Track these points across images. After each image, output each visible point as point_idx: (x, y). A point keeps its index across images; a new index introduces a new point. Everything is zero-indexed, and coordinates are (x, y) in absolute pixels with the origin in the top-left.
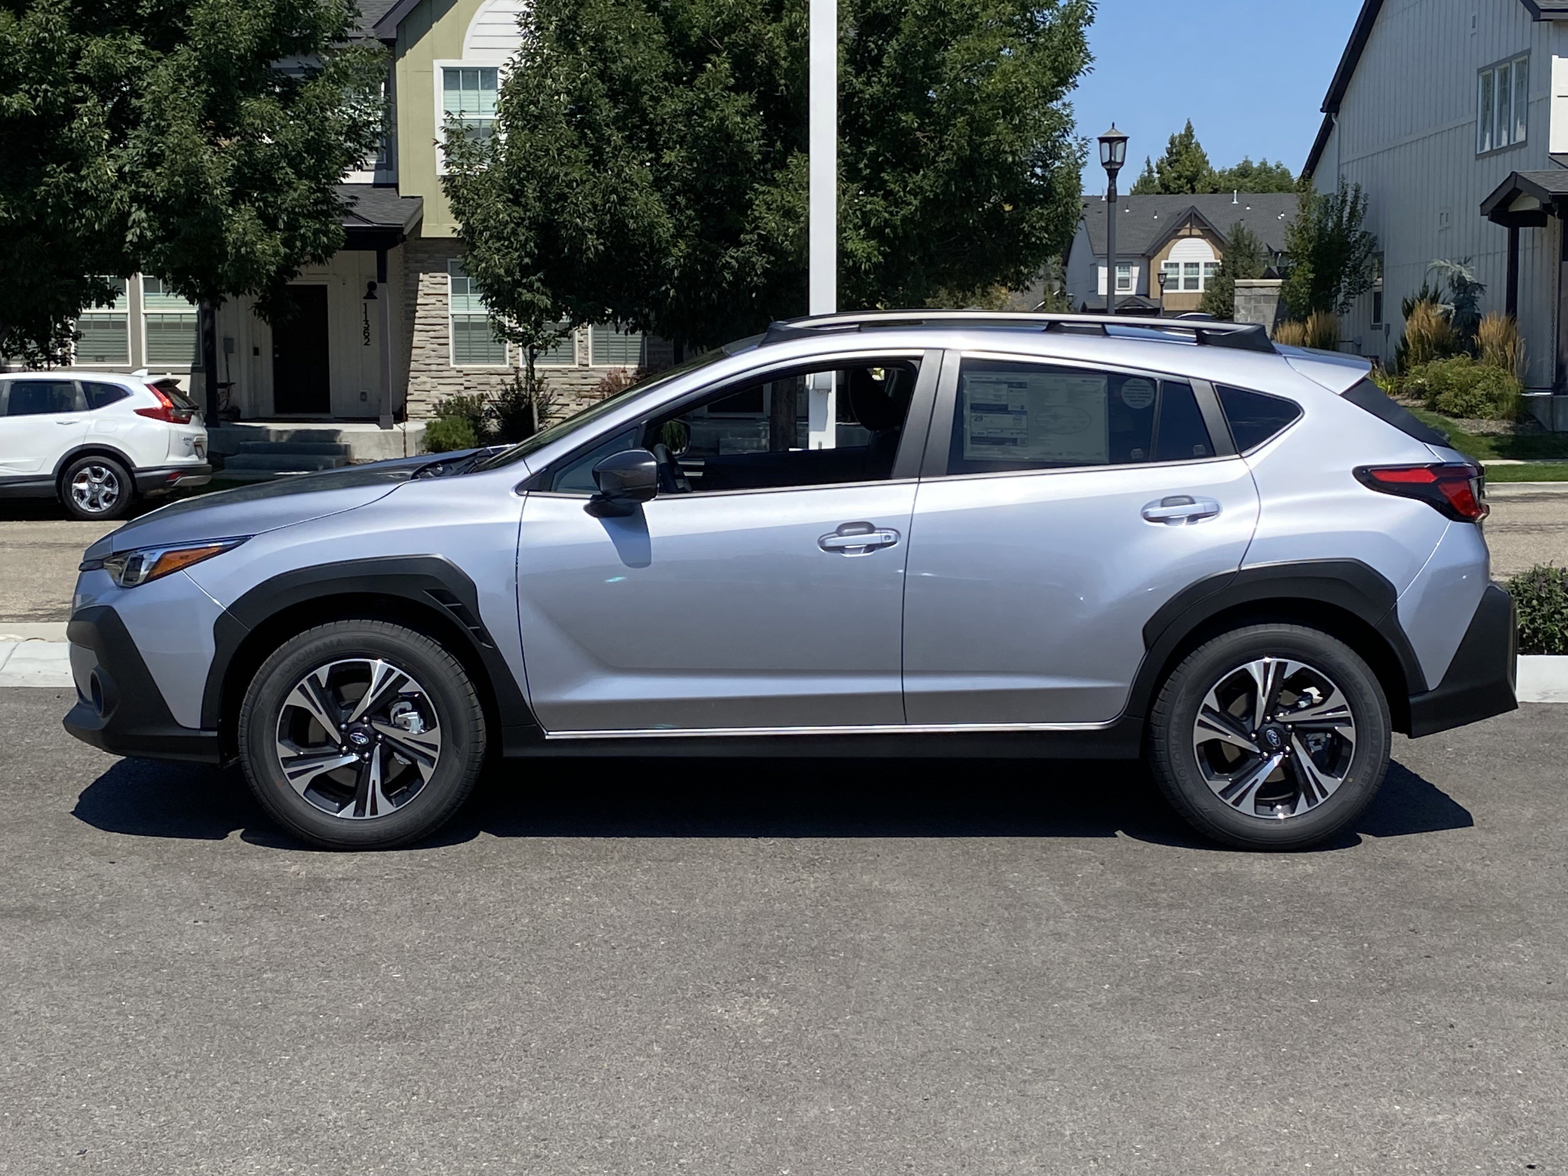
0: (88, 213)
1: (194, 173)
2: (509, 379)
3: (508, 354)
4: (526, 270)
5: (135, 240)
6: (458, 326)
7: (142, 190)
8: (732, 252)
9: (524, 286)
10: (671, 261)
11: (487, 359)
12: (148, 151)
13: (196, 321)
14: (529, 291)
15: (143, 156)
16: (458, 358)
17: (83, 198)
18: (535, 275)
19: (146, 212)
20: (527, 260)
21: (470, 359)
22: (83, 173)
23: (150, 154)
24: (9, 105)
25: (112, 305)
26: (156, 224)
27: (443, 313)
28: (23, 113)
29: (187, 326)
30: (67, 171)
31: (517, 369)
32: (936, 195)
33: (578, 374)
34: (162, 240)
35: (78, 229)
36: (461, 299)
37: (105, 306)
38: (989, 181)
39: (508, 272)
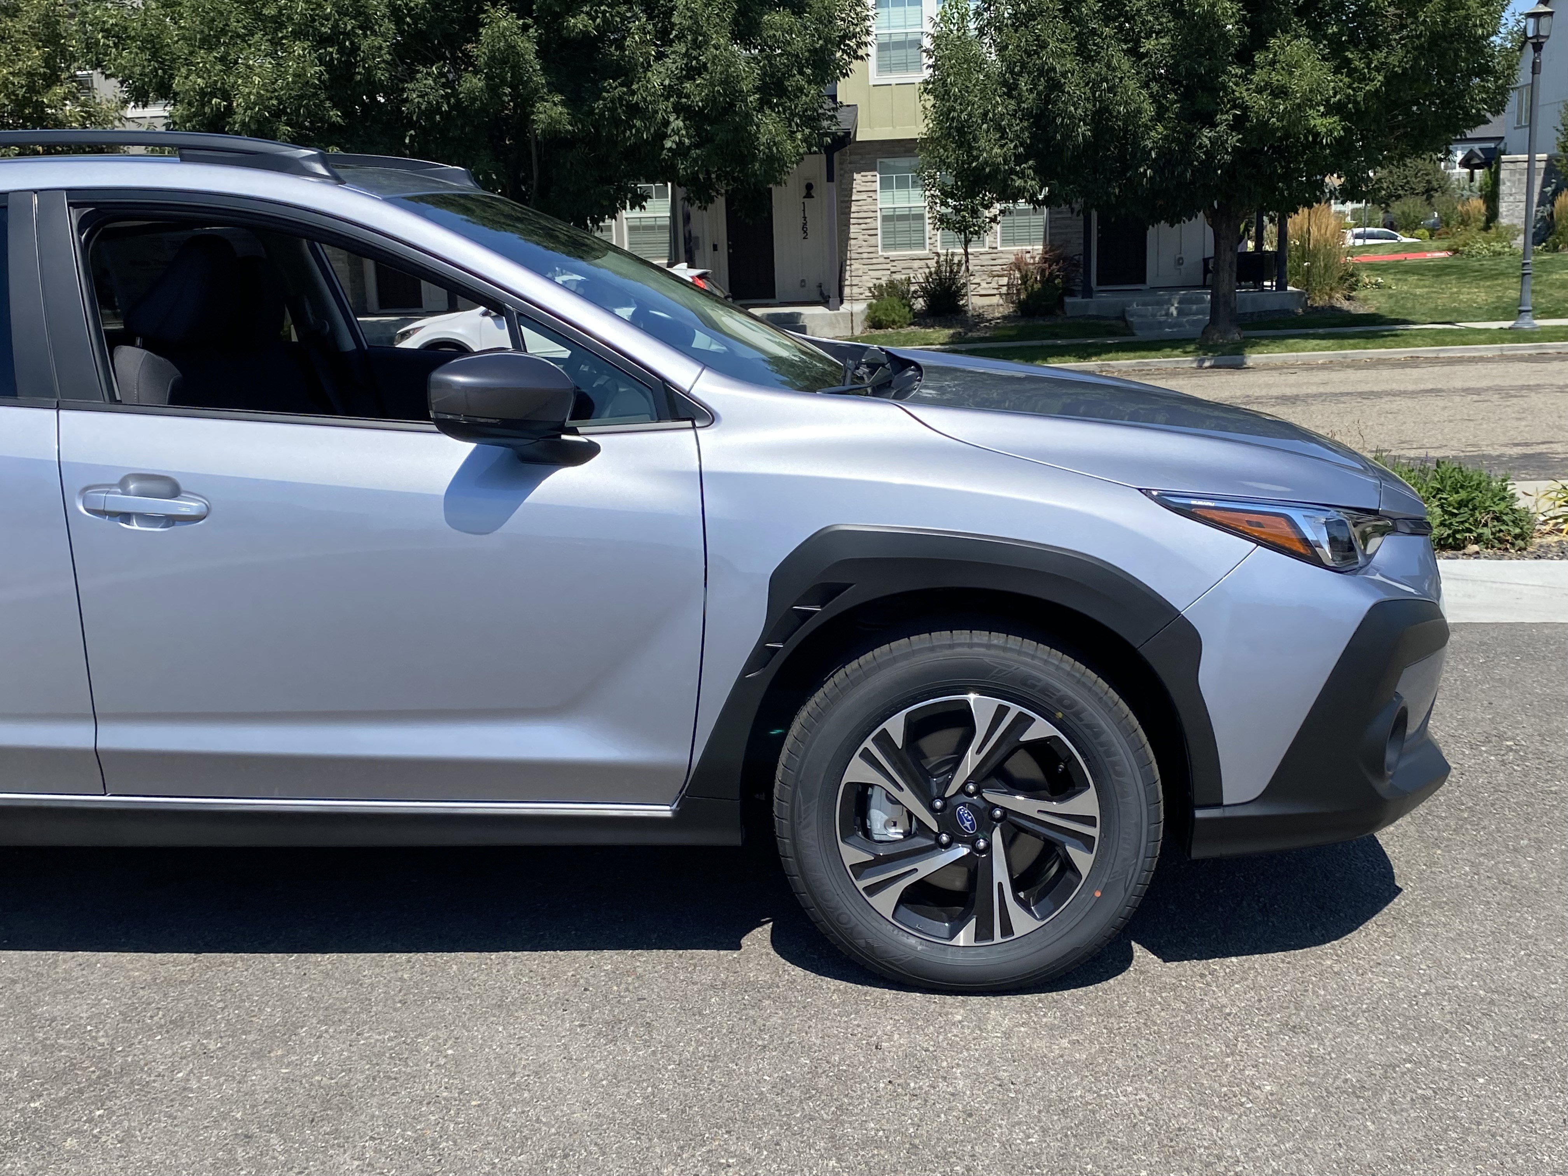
0: (638, 123)
1: (729, 82)
2: (932, 263)
3: (928, 241)
4: (1019, 159)
5: (674, 146)
6: (885, 218)
7: (684, 100)
8: (1206, 132)
9: (1017, 174)
10: (1149, 144)
11: (910, 245)
12: (686, 65)
13: (668, 223)
14: (1019, 178)
15: (682, 69)
16: (885, 247)
17: (634, 110)
18: (1026, 163)
19: (683, 121)
20: (1021, 150)
21: (895, 246)
22: (635, 87)
23: (688, 68)
24: (575, 26)
25: (642, 208)
26: (692, 131)
27: (872, 208)
28: (585, 34)
29: (661, 227)
30: (621, 85)
31: (938, 255)
32: (1405, 70)
33: (989, 256)
34: (697, 146)
35: (629, 138)
36: (888, 194)
37: (637, 208)
38: (1457, 55)
39: (1006, 162)
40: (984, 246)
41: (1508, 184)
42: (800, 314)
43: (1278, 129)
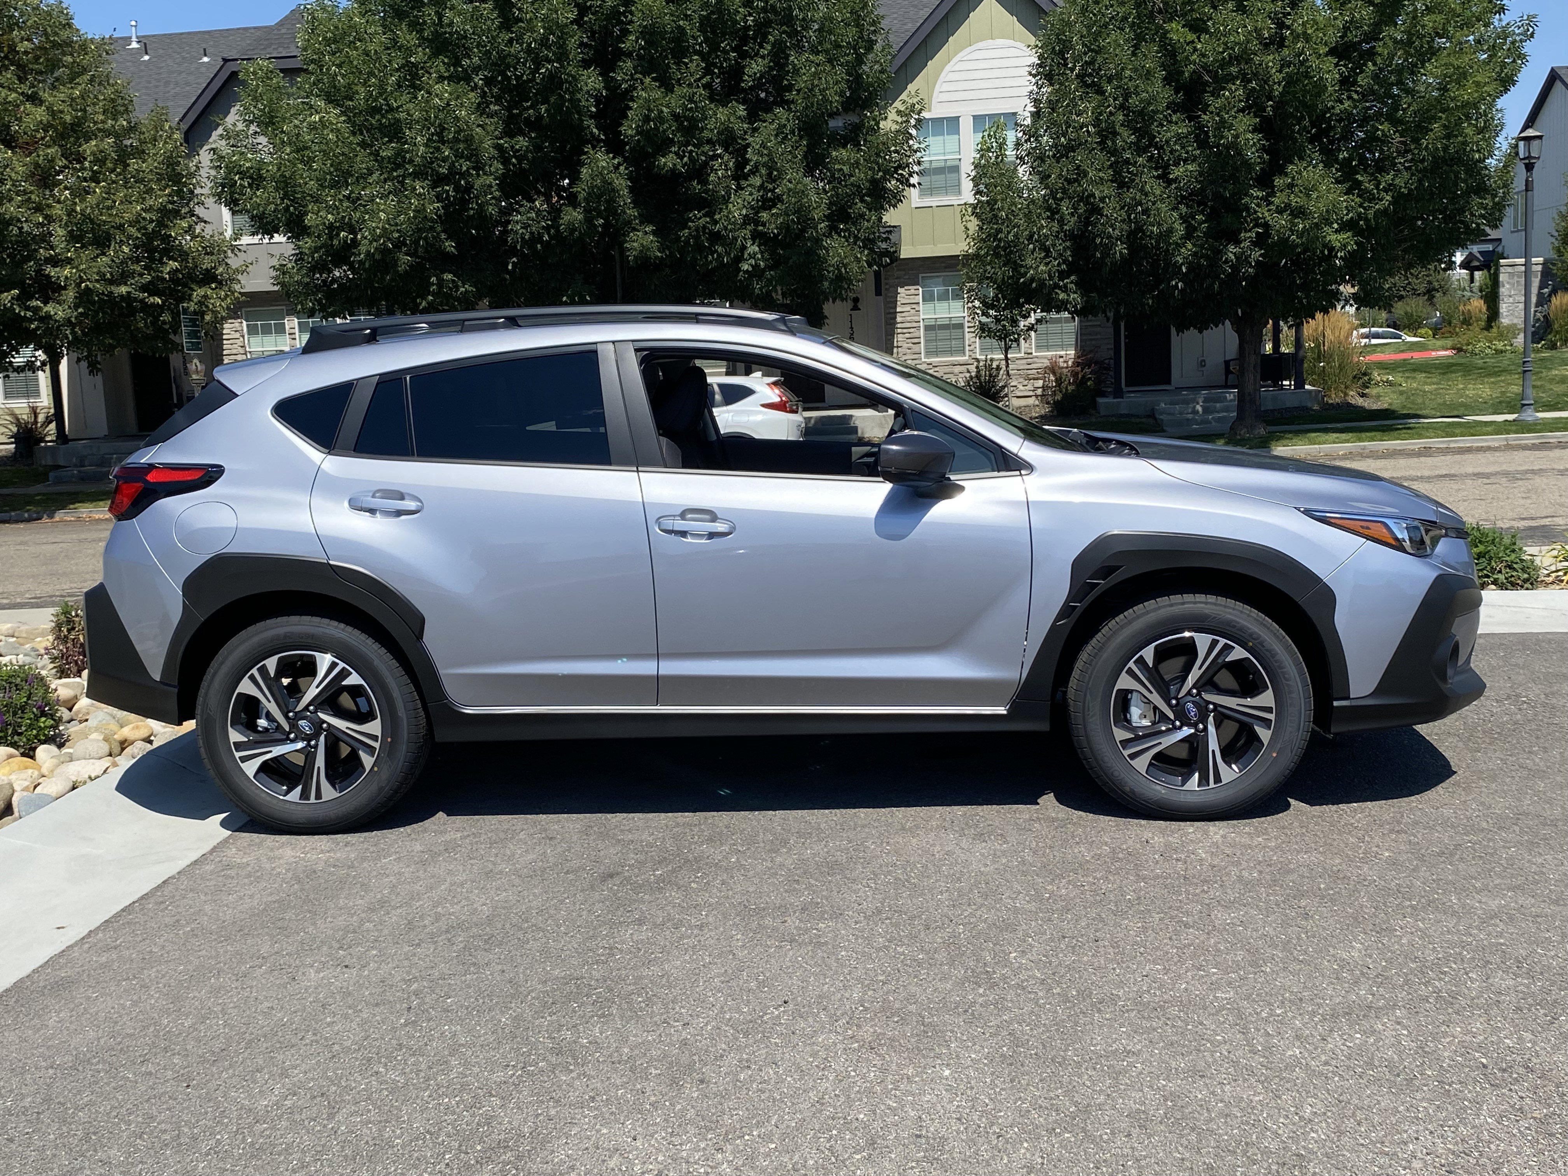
0: (720, 249)
1: (802, 213)
2: (973, 369)
3: (967, 348)
4: (1063, 275)
5: (750, 269)
6: (928, 328)
7: (760, 228)
8: (1231, 248)
9: (1060, 288)
10: (1180, 259)
11: (951, 352)
12: (762, 197)
14: (1062, 291)
15: (758, 201)
16: (928, 353)
17: (716, 237)
18: (1068, 278)
19: (759, 246)
20: (1064, 267)
21: (937, 353)
22: (717, 217)
23: (764, 199)
24: (665, 164)
26: (766, 255)
27: (916, 318)
28: (673, 170)
30: (705, 216)
31: (978, 360)
32: (1410, 190)
33: (1024, 361)
34: (769, 268)
35: (711, 262)
36: (930, 305)
38: (1456, 177)
39: (1051, 278)
40: (1020, 352)
41: (1507, 286)
42: (851, 416)
43: (1297, 246)
